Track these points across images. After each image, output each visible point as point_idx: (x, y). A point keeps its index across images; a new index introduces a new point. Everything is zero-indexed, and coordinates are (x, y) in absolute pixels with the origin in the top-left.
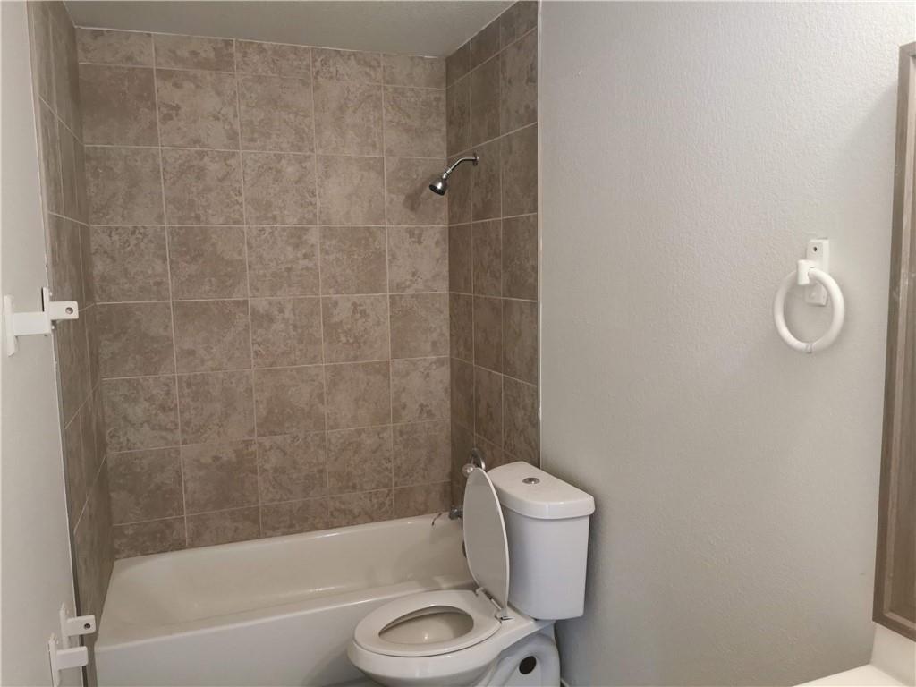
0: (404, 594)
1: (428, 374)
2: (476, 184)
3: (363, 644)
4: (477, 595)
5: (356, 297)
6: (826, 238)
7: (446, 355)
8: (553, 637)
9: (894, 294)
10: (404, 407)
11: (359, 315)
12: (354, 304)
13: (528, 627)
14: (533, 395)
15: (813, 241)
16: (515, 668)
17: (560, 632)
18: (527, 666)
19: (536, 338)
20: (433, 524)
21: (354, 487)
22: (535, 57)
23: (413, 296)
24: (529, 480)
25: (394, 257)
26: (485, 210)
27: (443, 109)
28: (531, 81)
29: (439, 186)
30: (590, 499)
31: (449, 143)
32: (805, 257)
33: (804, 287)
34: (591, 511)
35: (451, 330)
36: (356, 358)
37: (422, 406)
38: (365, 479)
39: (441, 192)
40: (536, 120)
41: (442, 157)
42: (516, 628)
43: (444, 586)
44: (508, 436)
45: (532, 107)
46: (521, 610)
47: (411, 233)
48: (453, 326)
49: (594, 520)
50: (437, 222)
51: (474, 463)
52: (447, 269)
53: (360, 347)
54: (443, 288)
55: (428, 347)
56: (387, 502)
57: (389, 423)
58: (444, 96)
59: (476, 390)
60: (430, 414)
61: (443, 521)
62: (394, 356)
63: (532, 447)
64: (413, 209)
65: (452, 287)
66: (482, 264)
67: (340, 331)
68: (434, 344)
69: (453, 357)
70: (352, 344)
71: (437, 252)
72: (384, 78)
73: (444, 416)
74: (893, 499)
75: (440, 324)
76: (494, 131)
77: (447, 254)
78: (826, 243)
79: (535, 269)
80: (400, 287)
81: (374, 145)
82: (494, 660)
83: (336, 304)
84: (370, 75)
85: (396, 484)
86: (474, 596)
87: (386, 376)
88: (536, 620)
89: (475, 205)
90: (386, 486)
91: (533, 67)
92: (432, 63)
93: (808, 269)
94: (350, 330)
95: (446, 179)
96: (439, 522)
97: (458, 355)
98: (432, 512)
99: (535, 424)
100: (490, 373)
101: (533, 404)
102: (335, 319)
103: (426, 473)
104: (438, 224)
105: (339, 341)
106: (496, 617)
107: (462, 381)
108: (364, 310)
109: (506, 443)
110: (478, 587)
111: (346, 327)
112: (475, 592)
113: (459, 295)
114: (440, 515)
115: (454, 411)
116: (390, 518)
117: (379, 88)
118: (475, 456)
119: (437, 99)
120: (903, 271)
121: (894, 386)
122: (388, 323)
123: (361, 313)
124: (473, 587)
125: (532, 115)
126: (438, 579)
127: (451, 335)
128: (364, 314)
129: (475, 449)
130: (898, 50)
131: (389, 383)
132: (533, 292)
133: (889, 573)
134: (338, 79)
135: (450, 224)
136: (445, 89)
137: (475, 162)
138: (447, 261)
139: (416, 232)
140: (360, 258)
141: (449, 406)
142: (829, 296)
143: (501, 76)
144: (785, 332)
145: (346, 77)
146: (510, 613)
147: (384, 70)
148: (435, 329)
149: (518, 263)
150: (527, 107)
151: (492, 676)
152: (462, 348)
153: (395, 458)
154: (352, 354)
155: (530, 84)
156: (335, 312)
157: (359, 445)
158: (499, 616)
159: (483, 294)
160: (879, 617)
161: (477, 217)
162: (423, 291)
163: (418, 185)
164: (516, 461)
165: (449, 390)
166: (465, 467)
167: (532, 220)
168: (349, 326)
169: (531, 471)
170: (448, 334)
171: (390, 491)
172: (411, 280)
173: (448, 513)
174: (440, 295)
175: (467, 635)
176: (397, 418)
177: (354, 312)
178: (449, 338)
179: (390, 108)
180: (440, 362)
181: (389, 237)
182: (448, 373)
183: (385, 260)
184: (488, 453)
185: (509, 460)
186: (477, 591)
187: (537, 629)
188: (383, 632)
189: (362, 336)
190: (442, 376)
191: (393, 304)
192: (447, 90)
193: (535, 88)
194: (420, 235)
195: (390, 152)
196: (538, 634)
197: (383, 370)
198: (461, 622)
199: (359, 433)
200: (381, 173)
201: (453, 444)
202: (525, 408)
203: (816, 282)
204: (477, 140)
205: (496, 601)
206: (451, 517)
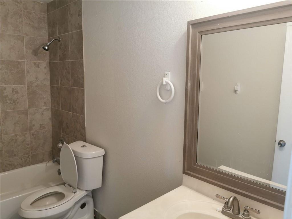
0: (38, 190)
1: (43, 113)
2: (60, 48)
3: (25, 209)
4: (65, 186)
5: (14, 86)
6: (169, 72)
7: (49, 107)
8: (91, 195)
9: (187, 87)
10: (34, 125)
11: (15, 93)
12: (13, 89)
13: (84, 193)
14: (83, 119)
15: (166, 72)
16: (79, 208)
17: (94, 194)
18: (83, 206)
19: (84, 101)
20: (46, 165)
21: (15, 155)
22: (81, 8)
23: (36, 86)
24: (83, 146)
25: (28, 72)
26: (64, 57)
27: (46, 21)
28: (80, 16)
29: (46, 48)
30: (103, 150)
31: (49, 33)
32: (164, 77)
33: (164, 85)
34: (104, 154)
35: (51, 98)
36: (14, 108)
37: (40, 125)
38: (19, 152)
39: (47, 50)
40: (82, 29)
41: (46, 37)
42: (80, 194)
43: (52, 185)
44: (74, 133)
45: (80, 24)
46: (81, 189)
47: (35, 64)
48: (52, 96)
49: (105, 157)
50: (45, 60)
51: (61, 143)
52: (49, 77)
53: (15, 104)
54: (48, 83)
55: (43, 104)
56: (28, 159)
57: (28, 131)
58: (46, 17)
59: (62, 118)
60: (44, 127)
61: (50, 164)
62: (29, 108)
63: (83, 136)
64: (35, 55)
65: (51, 83)
66: (63, 76)
67: (7, 99)
68: (45, 103)
69: (53, 108)
70: (12, 103)
71: (45, 71)
72: (23, 7)
73: (49, 127)
74: (187, 141)
75: (47, 96)
76: (66, 31)
77: (49, 72)
78: (169, 73)
79: (83, 78)
80: (31, 83)
81: (19, 31)
82: (72, 206)
83: (5, 89)
84: (17, 6)
85: (31, 153)
86: (64, 186)
87: (26, 114)
88: (86, 191)
89: (60, 56)
90: (27, 154)
91: (80, 11)
92: (42, 5)
93: (165, 80)
94: (11, 98)
95: (49, 46)
96: (48, 164)
97: (54, 107)
98: (45, 161)
99: (84, 128)
100: (67, 112)
101: (83, 122)
102: (5, 94)
103: (43, 148)
104: (46, 61)
105: (7, 103)
106: (73, 192)
107: (56, 116)
108: (17, 91)
109: (73, 135)
110: (66, 184)
111: (10, 97)
112: (65, 185)
113: (54, 86)
114: (49, 162)
115: (53, 126)
116: (30, 165)
117: (21, 11)
118: (62, 141)
119: (44, 17)
120: (189, 81)
121: (187, 111)
122: (27, 95)
123: (16, 92)
124: (64, 184)
125: (81, 27)
126: (50, 183)
127: (51, 100)
128: (17, 92)
129: (62, 138)
130: (187, 22)
131: (28, 117)
132: (82, 85)
133: (186, 161)
134: (4, 5)
135: (50, 61)
136: (47, 14)
137: (59, 41)
138: (49, 74)
139: (37, 63)
140: (15, 72)
141: (51, 125)
142: (171, 87)
143: (69, 13)
144: (159, 97)
145: (8, 5)
146: (78, 190)
147: (23, 4)
148: (45, 98)
149: (77, 76)
150: (79, 24)
151: (72, 211)
152: (56, 104)
153: (31, 144)
154: (12, 107)
155: (79, 17)
156: (5, 92)
157: (16, 140)
158: (74, 192)
159: (64, 86)
160: (184, 172)
161: (60, 60)
162: (41, 84)
163: (37, 47)
164: (77, 141)
165: (51, 119)
166: (58, 145)
167: (81, 62)
168: (11, 97)
169: (83, 143)
170: (50, 99)
171: (29, 155)
172: (35, 81)
173: (52, 161)
174: (47, 86)
175: (63, 200)
176: (31, 129)
177: (13, 92)
178: (50, 101)
179: (26, 18)
180: (47, 109)
181: (26, 65)
182: (51, 113)
183: (25, 74)
184: (66, 139)
185: (74, 141)
186: (66, 185)
187: (87, 193)
188: (31, 204)
189: (16, 100)
190: (48, 114)
191: (28, 89)
192: (48, 15)
193: (81, 18)
194: (38, 65)
195: (26, 34)
196: (87, 195)
197: (25, 113)
198: (60, 196)
199: (16, 136)
200: (22, 41)
201: (53, 137)
202: (80, 123)
203: (167, 83)
204: (60, 33)
205: (72, 187)
206: (53, 162)
